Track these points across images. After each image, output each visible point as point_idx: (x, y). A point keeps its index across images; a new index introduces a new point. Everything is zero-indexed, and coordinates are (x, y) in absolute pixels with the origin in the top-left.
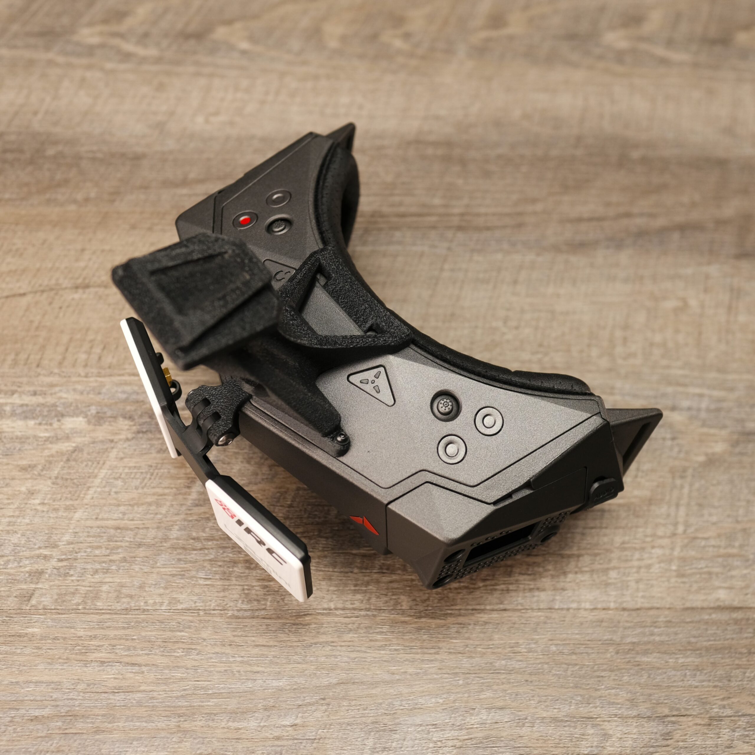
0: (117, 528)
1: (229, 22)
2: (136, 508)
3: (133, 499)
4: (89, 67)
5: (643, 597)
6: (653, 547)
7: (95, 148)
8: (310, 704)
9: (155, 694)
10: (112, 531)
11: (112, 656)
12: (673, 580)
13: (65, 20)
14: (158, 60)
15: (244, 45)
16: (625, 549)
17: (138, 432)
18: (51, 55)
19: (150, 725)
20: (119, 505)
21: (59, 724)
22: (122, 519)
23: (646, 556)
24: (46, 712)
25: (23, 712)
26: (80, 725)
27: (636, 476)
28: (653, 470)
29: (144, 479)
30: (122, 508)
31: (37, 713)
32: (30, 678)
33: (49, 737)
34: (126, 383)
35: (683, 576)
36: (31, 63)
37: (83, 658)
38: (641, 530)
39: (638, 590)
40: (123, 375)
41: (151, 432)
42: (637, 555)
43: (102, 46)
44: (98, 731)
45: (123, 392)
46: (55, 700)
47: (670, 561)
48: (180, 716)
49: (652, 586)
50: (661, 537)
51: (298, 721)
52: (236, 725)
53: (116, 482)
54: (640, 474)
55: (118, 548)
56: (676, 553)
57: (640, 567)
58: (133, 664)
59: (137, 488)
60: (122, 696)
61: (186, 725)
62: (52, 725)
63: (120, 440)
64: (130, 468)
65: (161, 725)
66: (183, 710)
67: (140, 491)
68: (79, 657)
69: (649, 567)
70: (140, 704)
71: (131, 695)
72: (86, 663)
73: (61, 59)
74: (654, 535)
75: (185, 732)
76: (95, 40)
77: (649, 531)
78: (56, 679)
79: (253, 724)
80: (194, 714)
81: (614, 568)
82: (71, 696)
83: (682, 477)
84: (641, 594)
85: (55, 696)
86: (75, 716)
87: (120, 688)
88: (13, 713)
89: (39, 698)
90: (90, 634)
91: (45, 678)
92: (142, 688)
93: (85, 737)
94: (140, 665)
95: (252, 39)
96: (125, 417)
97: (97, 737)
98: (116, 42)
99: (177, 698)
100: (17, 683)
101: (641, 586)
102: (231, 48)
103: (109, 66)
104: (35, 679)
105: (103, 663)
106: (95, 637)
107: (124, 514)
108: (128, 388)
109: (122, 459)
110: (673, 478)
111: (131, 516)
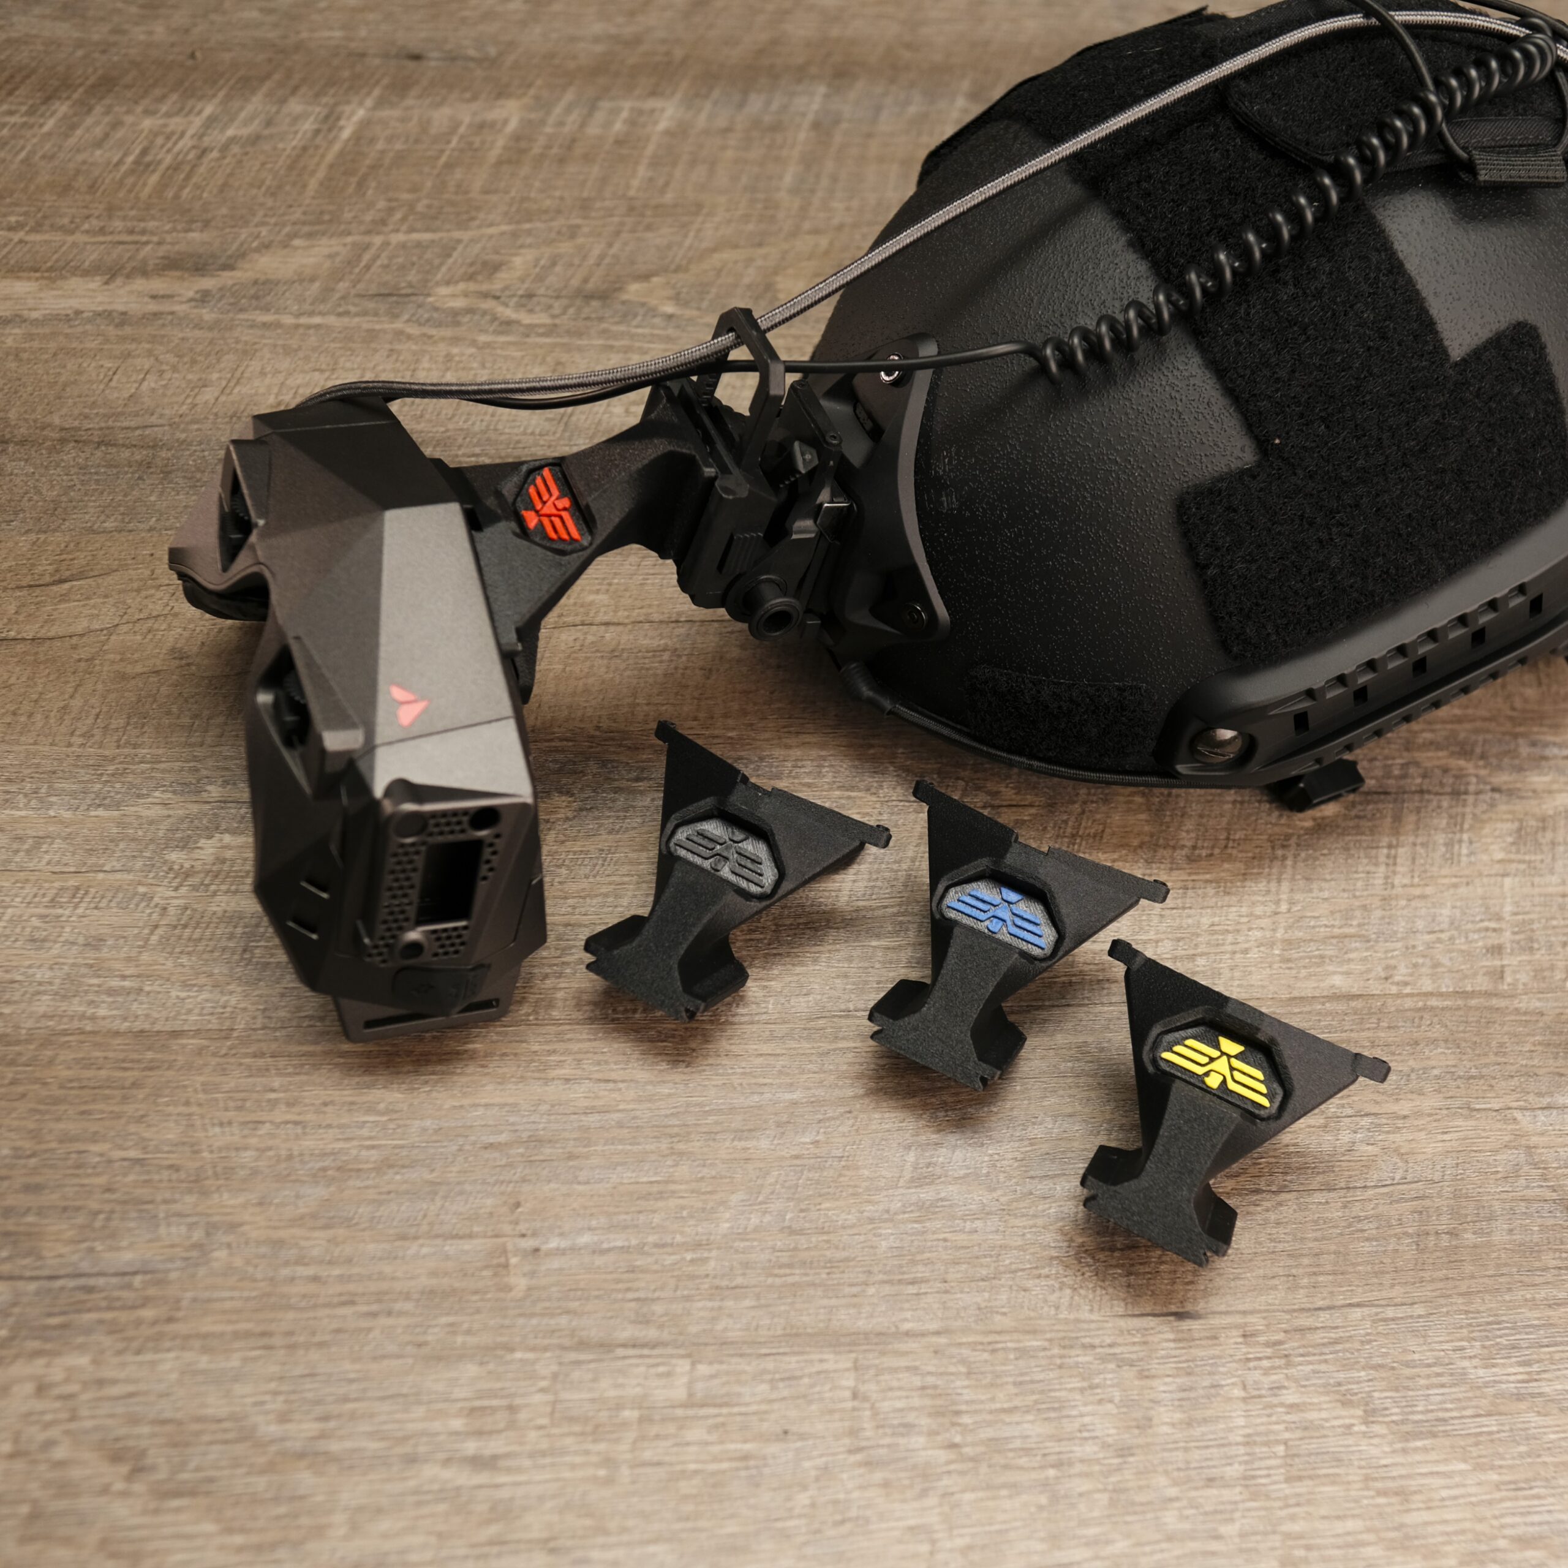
0: (567, 925)
1: (646, 277)
2: (588, 900)
3: (583, 890)
4: (455, 340)
5: (1239, 986)
6: (1250, 929)
7: (477, 450)
8: (833, 1119)
9: (638, 1113)
10: (561, 929)
11: (579, 1072)
12: (1276, 966)
13: (413, 276)
14: (551, 330)
15: (669, 309)
16: (1215, 932)
17: (581, 810)
18: (398, 325)
19: (635, 1148)
20: (566, 898)
21: (521, 1150)
22: (573, 914)
23: (1241, 939)
24: (503, 1138)
25: (473, 1138)
26: (547, 1151)
27: (1226, 847)
28: (1246, 839)
29: (595, 865)
30: (570, 901)
31: (492, 1139)
32: (477, 1101)
33: (510, 1165)
34: (557, 750)
35: (1289, 960)
36: (372, 336)
37: (543, 1075)
38: (1234, 909)
39: (1232, 979)
40: (551, 740)
41: (597, 808)
42: (1230, 938)
43: (470, 311)
44: (571, 1157)
45: (555, 761)
46: (513, 1124)
47: (1272, 945)
48: (672, 1136)
49: (1250, 973)
50: (1259, 917)
51: (820, 1137)
52: (743, 1144)
53: (558, 870)
54: (1231, 844)
55: (571, 948)
56: (1279, 935)
57: (1234, 953)
58: (607, 1081)
59: (587, 877)
60: (597, 1117)
61: (681, 1146)
62: (513, 1152)
63: (558, 819)
64: (575, 853)
65: (648, 1147)
66: (676, 1130)
67: (591, 880)
68: (536, 1075)
69: (1246, 951)
70: (620, 1125)
71: (608, 1116)
72: (547, 1081)
73: (413, 330)
74: (1251, 915)
75: (681, 1154)
76: (459, 303)
77: (1244, 910)
78: (511, 1100)
79: (764, 1143)
80: (689, 1133)
81: (1202, 955)
82: (532, 1119)
83: (1283, 847)
84: (1236, 983)
85: (512, 1119)
86: (540, 1141)
87: (593, 1107)
88: (461, 1141)
89: (491, 1123)
90: (547, 1048)
91: (497, 1100)
92: (621, 1107)
93: (555, 1164)
94: (615, 1081)
95: (676, 298)
96: (561, 793)
97: (571, 1163)
98: (488, 304)
99: (666, 1116)
100: (461, 1107)
101: (1237, 974)
102: (652, 312)
103: (483, 338)
104: (483, 1101)
105: (567, 1080)
106: (554, 1052)
107: (574, 907)
108: (560, 757)
109: (563, 842)
110: (1273, 848)
111: (583, 910)
